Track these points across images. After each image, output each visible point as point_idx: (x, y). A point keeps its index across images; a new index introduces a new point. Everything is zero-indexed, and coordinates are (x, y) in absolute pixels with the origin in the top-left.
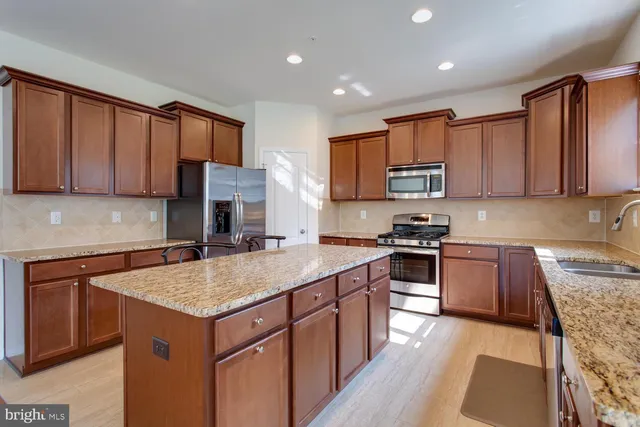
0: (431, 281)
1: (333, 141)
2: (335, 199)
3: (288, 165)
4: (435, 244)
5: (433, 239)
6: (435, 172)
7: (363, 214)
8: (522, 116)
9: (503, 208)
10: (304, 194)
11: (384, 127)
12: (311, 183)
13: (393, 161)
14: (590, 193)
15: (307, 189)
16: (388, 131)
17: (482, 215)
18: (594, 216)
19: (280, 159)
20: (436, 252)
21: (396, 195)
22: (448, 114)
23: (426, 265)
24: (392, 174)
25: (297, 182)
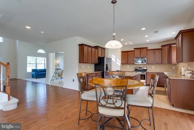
0: (144, 79)
1: (122, 52)
2: (122, 64)
3: (114, 57)
4: (145, 72)
5: (144, 71)
6: (144, 59)
7: (128, 67)
8: (161, 49)
9: (157, 66)
10: (117, 63)
11: (134, 50)
12: (119, 60)
13: (135, 56)
14: (172, 63)
15: (118, 62)
16: (134, 51)
17: (153, 67)
18: (174, 67)
19: (113, 56)
20: (145, 74)
21: (136, 63)
22: (147, 48)
23: (143, 76)
24: (136, 59)
25: (116, 60)
